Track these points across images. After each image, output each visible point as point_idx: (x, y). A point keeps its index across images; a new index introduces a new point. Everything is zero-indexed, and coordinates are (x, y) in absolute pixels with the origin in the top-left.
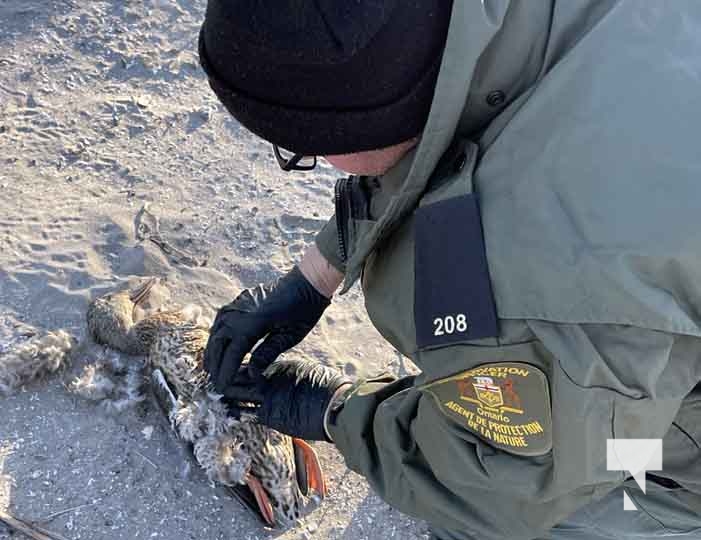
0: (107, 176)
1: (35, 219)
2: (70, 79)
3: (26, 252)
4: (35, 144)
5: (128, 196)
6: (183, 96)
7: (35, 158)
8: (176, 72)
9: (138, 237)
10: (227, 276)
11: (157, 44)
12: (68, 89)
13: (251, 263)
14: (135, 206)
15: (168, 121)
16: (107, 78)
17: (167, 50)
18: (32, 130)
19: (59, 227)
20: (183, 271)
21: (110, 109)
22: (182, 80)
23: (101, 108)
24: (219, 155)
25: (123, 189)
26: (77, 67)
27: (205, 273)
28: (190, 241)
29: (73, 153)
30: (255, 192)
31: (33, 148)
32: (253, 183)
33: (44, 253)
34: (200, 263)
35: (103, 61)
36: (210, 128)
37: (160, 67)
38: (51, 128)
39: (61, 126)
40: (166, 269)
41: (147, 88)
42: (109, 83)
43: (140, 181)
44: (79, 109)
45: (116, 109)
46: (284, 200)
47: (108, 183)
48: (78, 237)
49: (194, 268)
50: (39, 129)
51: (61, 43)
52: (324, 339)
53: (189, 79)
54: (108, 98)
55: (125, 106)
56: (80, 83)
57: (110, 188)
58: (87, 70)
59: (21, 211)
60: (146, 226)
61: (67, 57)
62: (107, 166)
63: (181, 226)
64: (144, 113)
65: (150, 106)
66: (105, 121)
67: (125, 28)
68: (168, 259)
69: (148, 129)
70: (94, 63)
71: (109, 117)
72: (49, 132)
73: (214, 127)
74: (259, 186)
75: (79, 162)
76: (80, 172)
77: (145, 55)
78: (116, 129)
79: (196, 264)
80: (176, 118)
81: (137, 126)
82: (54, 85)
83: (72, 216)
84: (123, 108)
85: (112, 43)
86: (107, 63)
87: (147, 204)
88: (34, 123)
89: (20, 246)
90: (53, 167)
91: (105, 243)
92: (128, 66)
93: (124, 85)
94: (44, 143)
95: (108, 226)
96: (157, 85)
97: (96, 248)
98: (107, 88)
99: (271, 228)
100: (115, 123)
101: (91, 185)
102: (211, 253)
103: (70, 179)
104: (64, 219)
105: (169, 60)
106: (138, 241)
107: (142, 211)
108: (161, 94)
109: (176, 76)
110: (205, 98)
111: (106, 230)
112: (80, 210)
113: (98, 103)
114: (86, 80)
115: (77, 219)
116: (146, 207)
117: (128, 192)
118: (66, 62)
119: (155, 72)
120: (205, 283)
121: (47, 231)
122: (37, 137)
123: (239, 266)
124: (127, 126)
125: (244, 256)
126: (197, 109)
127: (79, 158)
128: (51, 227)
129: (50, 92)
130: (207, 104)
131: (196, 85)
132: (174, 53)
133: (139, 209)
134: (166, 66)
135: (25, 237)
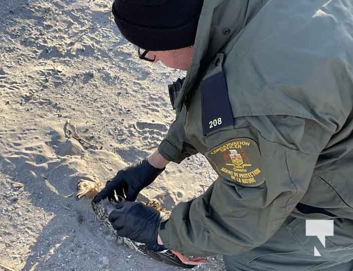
0: (46, 107)
1: (13, 131)
2: (20, 59)
3: (11, 147)
4: (7, 93)
5: (59, 117)
6: (79, 66)
7: (8, 100)
8: (74, 53)
9: (66, 136)
10: (113, 153)
11: (63, 40)
12: (20, 65)
13: (124, 146)
14: (63, 121)
15: (74, 78)
16: (39, 58)
17: (68, 42)
18: (5, 86)
19: (26, 134)
20: (91, 152)
21: (43, 74)
22: (78, 57)
23: (38, 73)
24: (101, 94)
25: (55, 113)
26: (23, 53)
27: (102, 152)
28: (93, 137)
29: (28, 97)
30: (122, 112)
31: (7, 95)
32: (120, 107)
33: (21, 147)
34: (99, 148)
35: (36, 50)
36: (95, 81)
37: (66, 52)
38: (14, 85)
39: (19, 83)
40: (83, 152)
41: (61, 62)
42: (41, 61)
43: (63, 108)
44: (28, 74)
45: (46, 74)
46: (136, 115)
47: (47, 111)
48: (36, 138)
49: (96, 150)
50: (8, 86)
51: (13, 42)
52: (165, 182)
53: (81, 57)
54: (41, 68)
55: (51, 72)
56: (26, 62)
57: (48, 113)
58: (28, 55)
59: (5, 127)
60: (70, 131)
61: (17, 48)
62: (45, 102)
63: (87, 130)
64: (61, 75)
65: (63, 71)
66: (42, 80)
67: (46, 33)
68: (83, 146)
69: (64, 83)
70: (31, 51)
71: (43, 78)
72: (14, 87)
73: (97, 80)
74: (123, 108)
75: (31, 101)
76: (32, 106)
77: (58, 46)
78: (47, 84)
79: (97, 149)
80: (77, 76)
81: (58, 81)
82: (13, 63)
83: (32, 128)
84: (50, 73)
85: (40, 40)
86: (38, 51)
87: (69, 120)
88: (5, 82)
89: (8, 144)
90: (18, 104)
91: (51, 140)
92: (49, 51)
93: (49, 61)
94: (12, 93)
95: (51, 132)
96: (65, 61)
97: (46, 143)
98: (40, 63)
99: (132, 129)
100: (47, 81)
101: (39, 112)
102: (104, 143)
103: (28, 110)
104: (28, 130)
105: (70, 48)
106: (67, 138)
107: (67, 123)
108: (68, 65)
109: (74, 56)
110: (90, 66)
111: (50, 134)
112: (35, 125)
113: (37, 71)
114: (29, 60)
115: (34, 130)
116: (69, 122)
117: (59, 115)
118: (17, 51)
119: (64, 54)
120: (103, 158)
121: (21, 136)
122: (8, 90)
123: (118, 148)
124: (53, 82)
125: (120, 144)
126: (87, 71)
127: (31, 99)
128: (22, 134)
129: (11, 67)
130: (92, 69)
131: (85, 59)
132: (72, 44)
133: (65, 123)
134: (69, 51)
135: (10, 140)
